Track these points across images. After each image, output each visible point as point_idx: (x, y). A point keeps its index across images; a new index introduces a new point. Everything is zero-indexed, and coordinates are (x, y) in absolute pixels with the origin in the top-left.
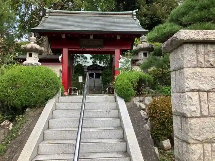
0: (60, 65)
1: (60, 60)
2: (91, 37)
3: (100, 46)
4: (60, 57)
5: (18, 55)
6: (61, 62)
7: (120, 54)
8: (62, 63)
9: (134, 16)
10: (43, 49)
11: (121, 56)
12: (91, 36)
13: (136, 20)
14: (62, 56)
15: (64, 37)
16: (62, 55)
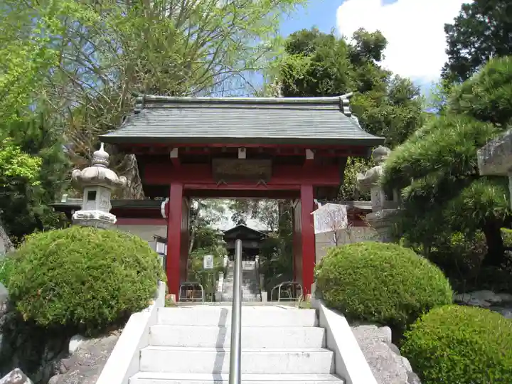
0: (163, 224)
1: (163, 211)
2: (242, 155)
3: (263, 176)
4: (163, 206)
5: (67, 200)
6: (164, 216)
7: (314, 198)
8: (168, 219)
9: (345, 108)
10: (123, 180)
11: (316, 201)
12: (242, 151)
13: (349, 116)
14: (169, 202)
15: (174, 154)
16: (167, 199)
